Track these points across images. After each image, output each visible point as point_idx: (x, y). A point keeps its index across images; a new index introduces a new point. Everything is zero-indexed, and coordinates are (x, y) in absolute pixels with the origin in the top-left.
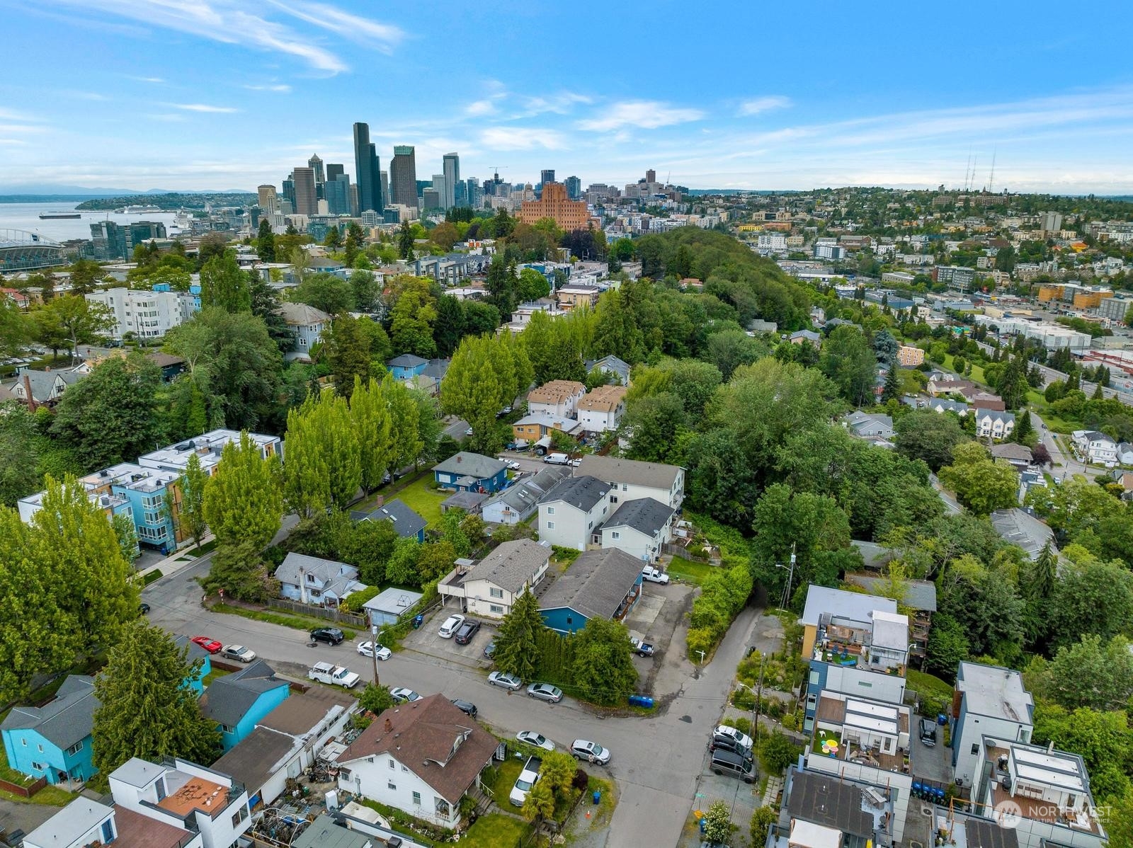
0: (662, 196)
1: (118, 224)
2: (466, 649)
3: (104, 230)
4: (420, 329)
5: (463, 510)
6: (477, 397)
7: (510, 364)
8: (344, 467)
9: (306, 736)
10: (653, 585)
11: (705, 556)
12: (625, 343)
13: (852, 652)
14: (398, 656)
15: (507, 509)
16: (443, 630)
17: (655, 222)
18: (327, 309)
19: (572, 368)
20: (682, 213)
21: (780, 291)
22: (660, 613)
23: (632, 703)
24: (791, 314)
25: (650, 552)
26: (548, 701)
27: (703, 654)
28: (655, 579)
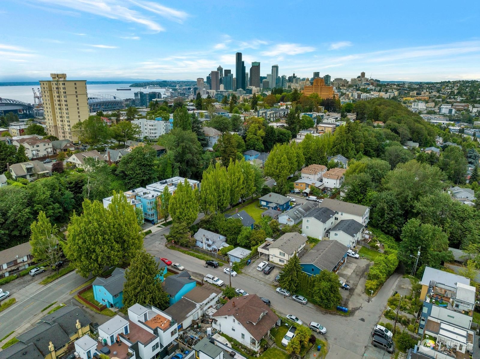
0: (367, 84)
1: (144, 93)
2: (268, 276)
3: (139, 95)
4: (258, 140)
5: (270, 217)
6: (280, 170)
7: (294, 156)
8: (224, 195)
9: (201, 304)
10: (352, 258)
11: (377, 248)
12: (346, 149)
13: (445, 301)
14: (240, 275)
15: (289, 218)
16: (259, 267)
17: (364, 95)
18: (221, 130)
19: (321, 159)
20: (377, 91)
21: (421, 128)
22: (354, 271)
23: (339, 309)
24: (426, 139)
25: (351, 244)
26: (301, 303)
27: (372, 292)
28: (352, 256)
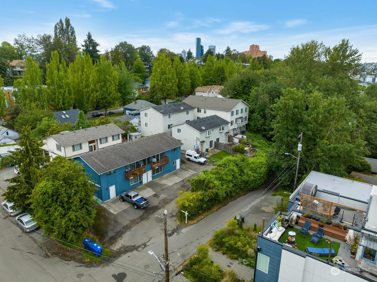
6: (163, 82)
10: (193, 163)
22: (183, 181)
25: (199, 143)
27: (186, 214)
28: (195, 160)
